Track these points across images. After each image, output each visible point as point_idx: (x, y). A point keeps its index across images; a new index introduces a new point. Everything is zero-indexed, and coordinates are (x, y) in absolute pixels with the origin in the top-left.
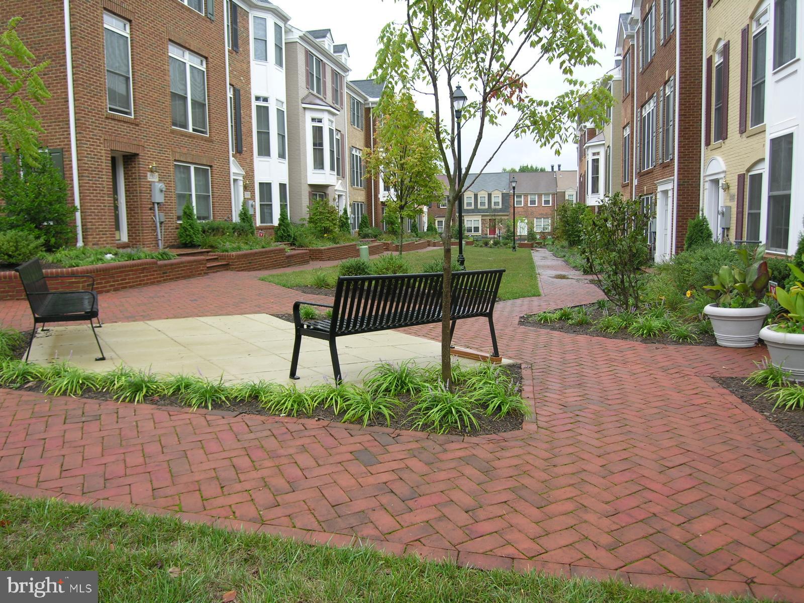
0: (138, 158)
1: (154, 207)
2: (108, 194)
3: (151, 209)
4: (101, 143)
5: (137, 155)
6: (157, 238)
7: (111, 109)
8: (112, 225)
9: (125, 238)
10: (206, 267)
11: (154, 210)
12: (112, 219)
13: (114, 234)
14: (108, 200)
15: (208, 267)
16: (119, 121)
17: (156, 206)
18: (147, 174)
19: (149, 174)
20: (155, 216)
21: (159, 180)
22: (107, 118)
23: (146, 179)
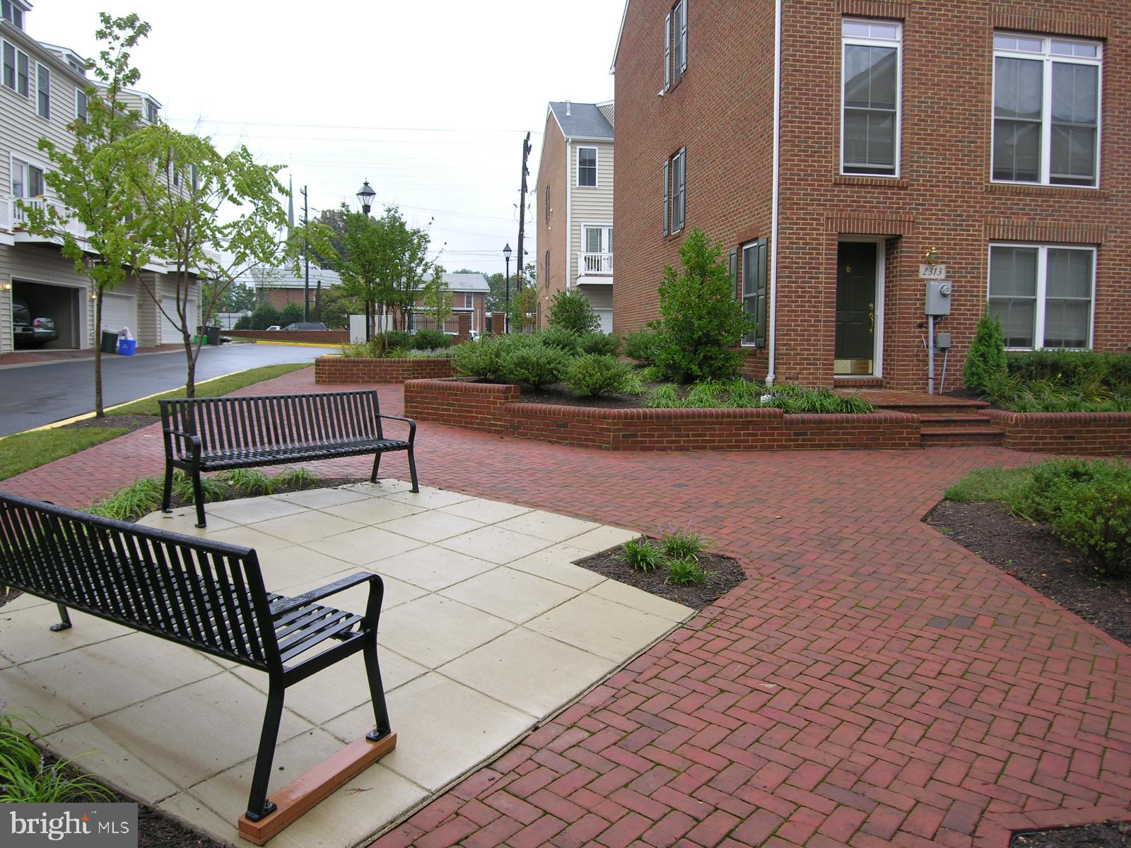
0: (901, 243)
1: (927, 323)
2: (825, 303)
3: (920, 326)
4: (822, 225)
5: (900, 236)
6: (927, 375)
7: (846, 169)
8: (830, 350)
9: (878, 372)
10: (918, 433)
11: (927, 328)
12: (831, 341)
13: (833, 365)
14: (825, 312)
15: (922, 435)
16: (862, 186)
17: (931, 321)
18: (918, 266)
19: (922, 268)
20: (927, 338)
21: (947, 277)
22: (836, 184)
23: (917, 276)
